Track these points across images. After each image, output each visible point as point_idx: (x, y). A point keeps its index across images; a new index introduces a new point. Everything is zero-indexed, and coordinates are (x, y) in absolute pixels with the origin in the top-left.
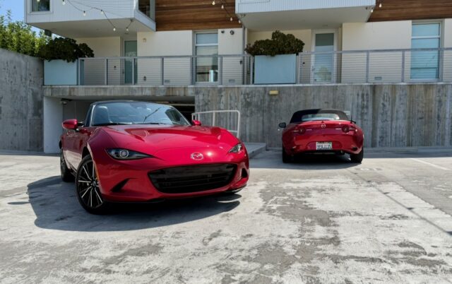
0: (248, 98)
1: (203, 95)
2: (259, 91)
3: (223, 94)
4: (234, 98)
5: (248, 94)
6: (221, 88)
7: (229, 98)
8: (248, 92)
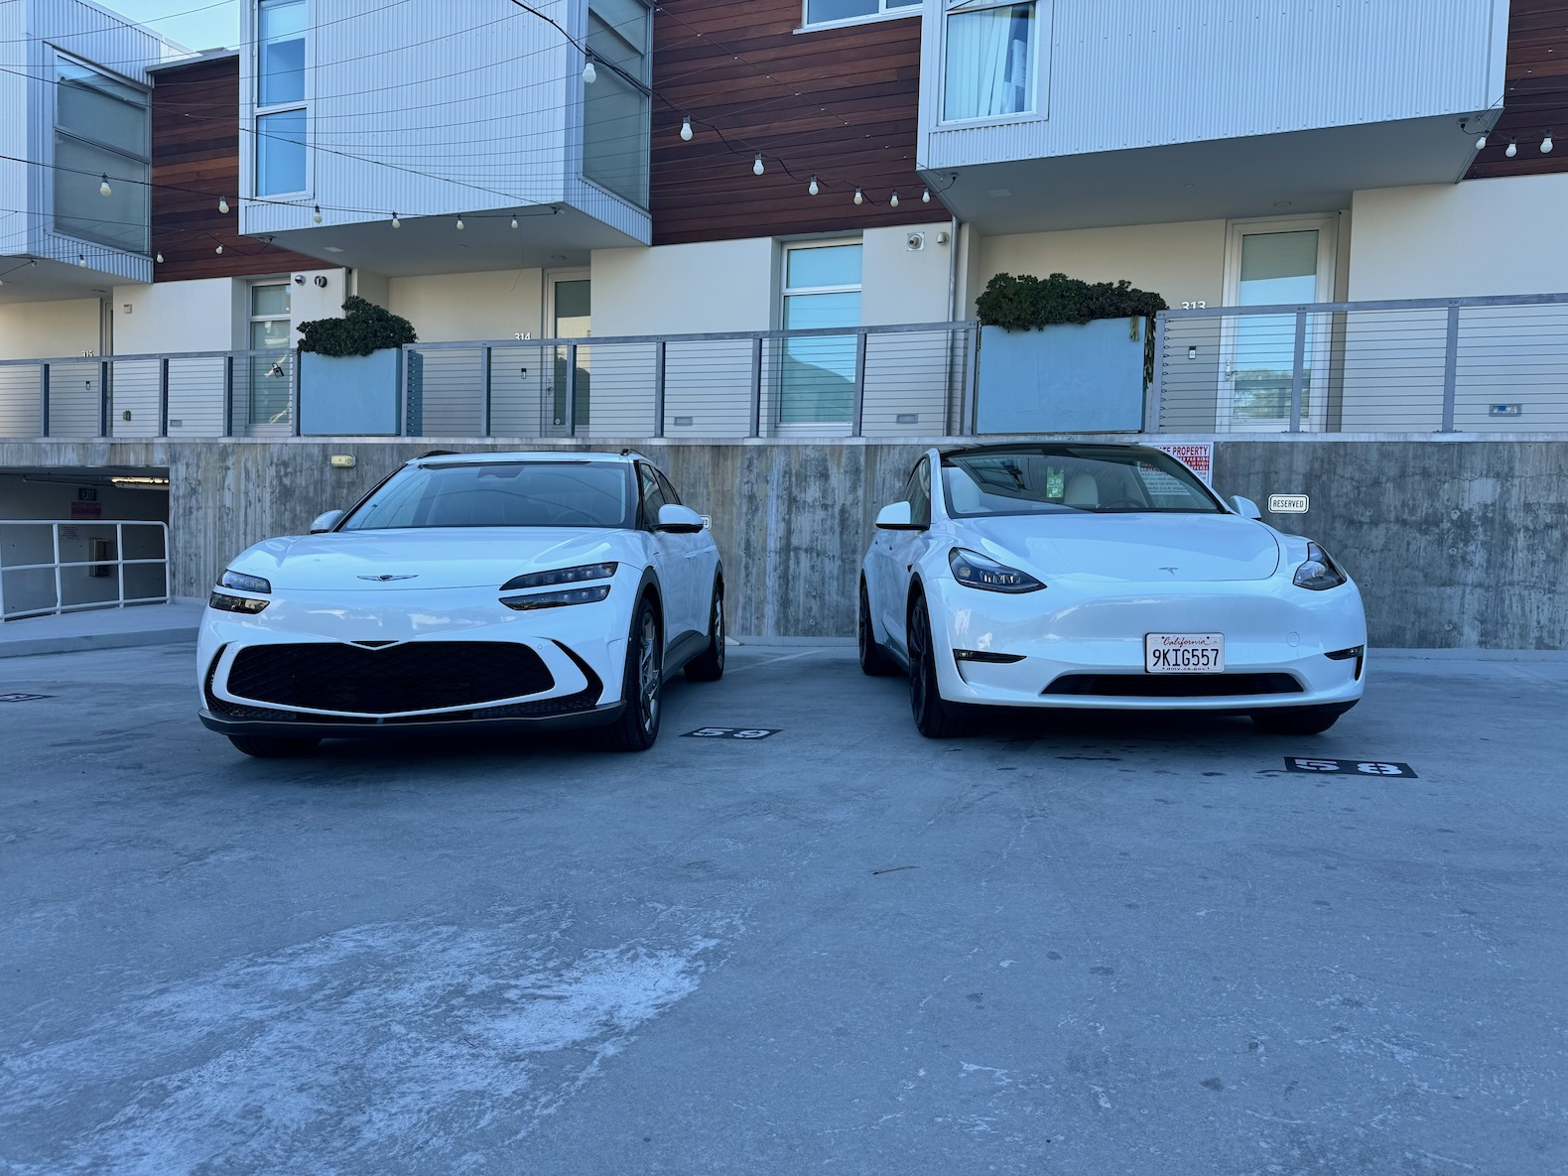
0: (286, 474)
1: (187, 464)
2: (310, 456)
3: (230, 463)
4: (253, 475)
5: (285, 464)
6: (225, 446)
7: (243, 475)
8: (285, 457)
